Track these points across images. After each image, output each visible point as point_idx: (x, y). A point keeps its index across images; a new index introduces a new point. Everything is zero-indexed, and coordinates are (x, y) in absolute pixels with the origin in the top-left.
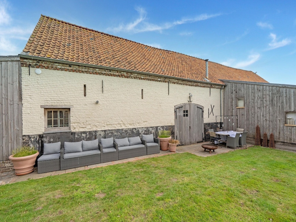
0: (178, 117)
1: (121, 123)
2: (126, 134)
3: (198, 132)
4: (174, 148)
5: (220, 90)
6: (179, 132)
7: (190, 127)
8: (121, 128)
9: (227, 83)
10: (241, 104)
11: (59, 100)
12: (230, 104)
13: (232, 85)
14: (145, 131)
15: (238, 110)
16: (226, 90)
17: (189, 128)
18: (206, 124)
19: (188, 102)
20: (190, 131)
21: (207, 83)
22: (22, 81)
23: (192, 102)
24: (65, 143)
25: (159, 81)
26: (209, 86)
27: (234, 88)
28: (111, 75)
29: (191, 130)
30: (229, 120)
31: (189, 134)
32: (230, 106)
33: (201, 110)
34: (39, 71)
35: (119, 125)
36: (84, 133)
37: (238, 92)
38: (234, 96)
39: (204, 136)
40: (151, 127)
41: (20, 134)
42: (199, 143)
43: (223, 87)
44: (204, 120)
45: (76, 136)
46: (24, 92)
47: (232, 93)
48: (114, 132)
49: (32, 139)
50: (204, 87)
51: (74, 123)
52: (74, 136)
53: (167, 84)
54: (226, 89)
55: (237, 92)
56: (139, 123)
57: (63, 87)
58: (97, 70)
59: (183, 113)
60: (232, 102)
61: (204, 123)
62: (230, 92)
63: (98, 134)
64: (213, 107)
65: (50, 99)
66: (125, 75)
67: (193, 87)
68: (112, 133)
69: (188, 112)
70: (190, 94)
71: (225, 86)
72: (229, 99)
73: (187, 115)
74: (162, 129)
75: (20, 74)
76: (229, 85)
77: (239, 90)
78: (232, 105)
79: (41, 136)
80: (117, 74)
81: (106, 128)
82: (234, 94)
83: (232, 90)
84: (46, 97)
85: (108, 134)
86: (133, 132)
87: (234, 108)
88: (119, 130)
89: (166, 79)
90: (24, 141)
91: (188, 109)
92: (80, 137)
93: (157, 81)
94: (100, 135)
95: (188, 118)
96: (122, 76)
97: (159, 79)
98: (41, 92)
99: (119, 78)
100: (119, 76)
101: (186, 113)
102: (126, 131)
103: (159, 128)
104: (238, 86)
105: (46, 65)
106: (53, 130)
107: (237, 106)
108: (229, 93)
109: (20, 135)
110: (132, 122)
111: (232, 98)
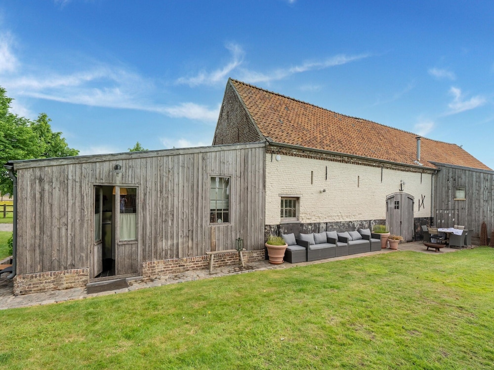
0: (389, 209)
1: (339, 214)
2: (344, 227)
3: (408, 228)
4: (396, 246)
5: (431, 175)
6: (390, 228)
7: (401, 222)
8: (339, 221)
9: (440, 167)
10: (460, 195)
11: (293, 188)
12: (444, 194)
13: (449, 170)
14: (360, 225)
15: (457, 202)
16: (439, 176)
17: (399, 223)
18: (416, 219)
19: (399, 191)
20: (400, 227)
21: (419, 168)
22: (267, 168)
23: (403, 192)
24: (301, 234)
25: (374, 166)
26: (421, 171)
27: (451, 175)
28: (334, 160)
29: (402, 225)
30: (450, 215)
31: (399, 231)
32: (444, 197)
33: (411, 201)
34: (279, 157)
35: (338, 218)
36: (310, 224)
37: (457, 180)
38: (450, 184)
39: (413, 234)
40: (365, 221)
41: (263, 223)
42: (409, 243)
43: (435, 172)
44: (414, 214)
45: (304, 228)
46: (267, 180)
47: (448, 180)
48: (333, 225)
49: (272, 230)
50: (416, 172)
51: (303, 213)
52: (303, 227)
53: (380, 169)
54: (439, 174)
55: (455, 180)
56: (354, 216)
57: (295, 174)
58: (324, 155)
59: (394, 205)
60: (448, 192)
61: (415, 217)
62: (444, 178)
63: (321, 226)
64: (423, 197)
65: (285, 188)
66: (346, 160)
67: (404, 172)
68: (332, 226)
69: (400, 203)
70: (401, 181)
71: (438, 171)
72: (444, 188)
73: (398, 208)
74: (374, 224)
75: (264, 161)
76: (444, 170)
77: (459, 177)
78: (448, 196)
79: (279, 227)
80: (339, 159)
81: (327, 221)
82: (451, 182)
83: (449, 176)
84: (283, 185)
85: (329, 227)
86: (349, 225)
87: (450, 199)
88: (338, 222)
89: (381, 164)
90: (266, 231)
91: (399, 200)
92: (307, 229)
93: (372, 166)
94: (323, 227)
95: (399, 210)
96: (342, 161)
97: (374, 164)
98: (279, 180)
99: (339, 163)
100: (340, 161)
101: (397, 205)
102: (344, 224)
103: (372, 221)
104: (457, 172)
105: (285, 151)
106: (284, 220)
107: (455, 197)
108: (444, 181)
109: (264, 225)
110: (349, 214)
111: (448, 187)
